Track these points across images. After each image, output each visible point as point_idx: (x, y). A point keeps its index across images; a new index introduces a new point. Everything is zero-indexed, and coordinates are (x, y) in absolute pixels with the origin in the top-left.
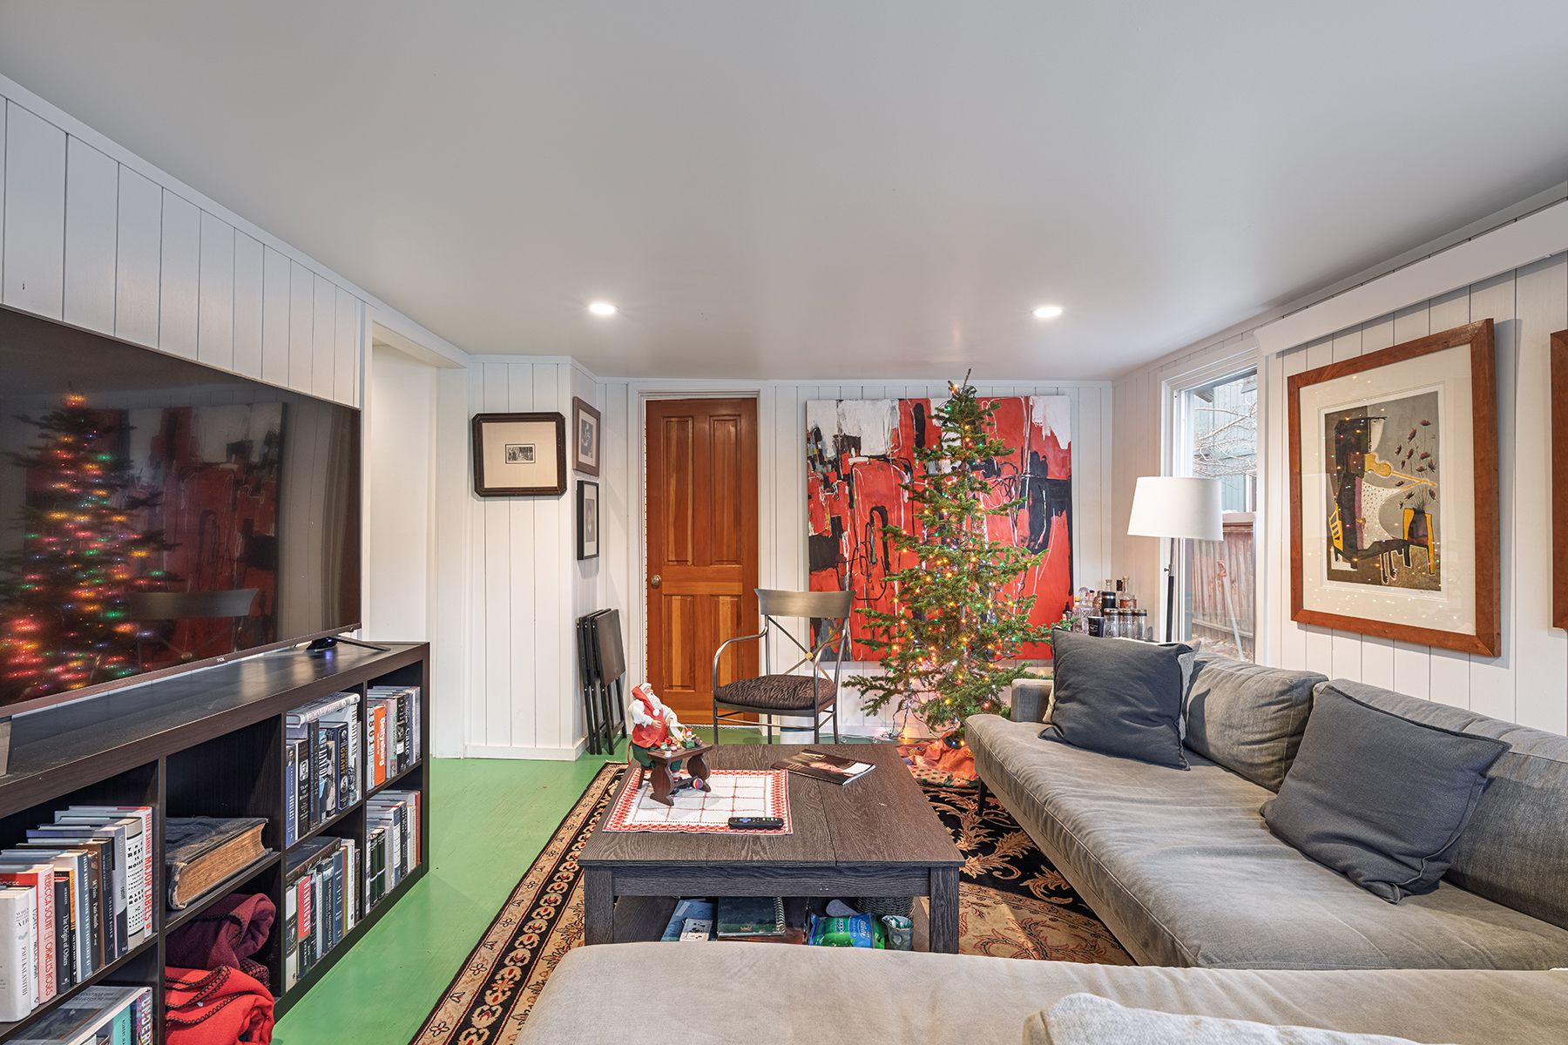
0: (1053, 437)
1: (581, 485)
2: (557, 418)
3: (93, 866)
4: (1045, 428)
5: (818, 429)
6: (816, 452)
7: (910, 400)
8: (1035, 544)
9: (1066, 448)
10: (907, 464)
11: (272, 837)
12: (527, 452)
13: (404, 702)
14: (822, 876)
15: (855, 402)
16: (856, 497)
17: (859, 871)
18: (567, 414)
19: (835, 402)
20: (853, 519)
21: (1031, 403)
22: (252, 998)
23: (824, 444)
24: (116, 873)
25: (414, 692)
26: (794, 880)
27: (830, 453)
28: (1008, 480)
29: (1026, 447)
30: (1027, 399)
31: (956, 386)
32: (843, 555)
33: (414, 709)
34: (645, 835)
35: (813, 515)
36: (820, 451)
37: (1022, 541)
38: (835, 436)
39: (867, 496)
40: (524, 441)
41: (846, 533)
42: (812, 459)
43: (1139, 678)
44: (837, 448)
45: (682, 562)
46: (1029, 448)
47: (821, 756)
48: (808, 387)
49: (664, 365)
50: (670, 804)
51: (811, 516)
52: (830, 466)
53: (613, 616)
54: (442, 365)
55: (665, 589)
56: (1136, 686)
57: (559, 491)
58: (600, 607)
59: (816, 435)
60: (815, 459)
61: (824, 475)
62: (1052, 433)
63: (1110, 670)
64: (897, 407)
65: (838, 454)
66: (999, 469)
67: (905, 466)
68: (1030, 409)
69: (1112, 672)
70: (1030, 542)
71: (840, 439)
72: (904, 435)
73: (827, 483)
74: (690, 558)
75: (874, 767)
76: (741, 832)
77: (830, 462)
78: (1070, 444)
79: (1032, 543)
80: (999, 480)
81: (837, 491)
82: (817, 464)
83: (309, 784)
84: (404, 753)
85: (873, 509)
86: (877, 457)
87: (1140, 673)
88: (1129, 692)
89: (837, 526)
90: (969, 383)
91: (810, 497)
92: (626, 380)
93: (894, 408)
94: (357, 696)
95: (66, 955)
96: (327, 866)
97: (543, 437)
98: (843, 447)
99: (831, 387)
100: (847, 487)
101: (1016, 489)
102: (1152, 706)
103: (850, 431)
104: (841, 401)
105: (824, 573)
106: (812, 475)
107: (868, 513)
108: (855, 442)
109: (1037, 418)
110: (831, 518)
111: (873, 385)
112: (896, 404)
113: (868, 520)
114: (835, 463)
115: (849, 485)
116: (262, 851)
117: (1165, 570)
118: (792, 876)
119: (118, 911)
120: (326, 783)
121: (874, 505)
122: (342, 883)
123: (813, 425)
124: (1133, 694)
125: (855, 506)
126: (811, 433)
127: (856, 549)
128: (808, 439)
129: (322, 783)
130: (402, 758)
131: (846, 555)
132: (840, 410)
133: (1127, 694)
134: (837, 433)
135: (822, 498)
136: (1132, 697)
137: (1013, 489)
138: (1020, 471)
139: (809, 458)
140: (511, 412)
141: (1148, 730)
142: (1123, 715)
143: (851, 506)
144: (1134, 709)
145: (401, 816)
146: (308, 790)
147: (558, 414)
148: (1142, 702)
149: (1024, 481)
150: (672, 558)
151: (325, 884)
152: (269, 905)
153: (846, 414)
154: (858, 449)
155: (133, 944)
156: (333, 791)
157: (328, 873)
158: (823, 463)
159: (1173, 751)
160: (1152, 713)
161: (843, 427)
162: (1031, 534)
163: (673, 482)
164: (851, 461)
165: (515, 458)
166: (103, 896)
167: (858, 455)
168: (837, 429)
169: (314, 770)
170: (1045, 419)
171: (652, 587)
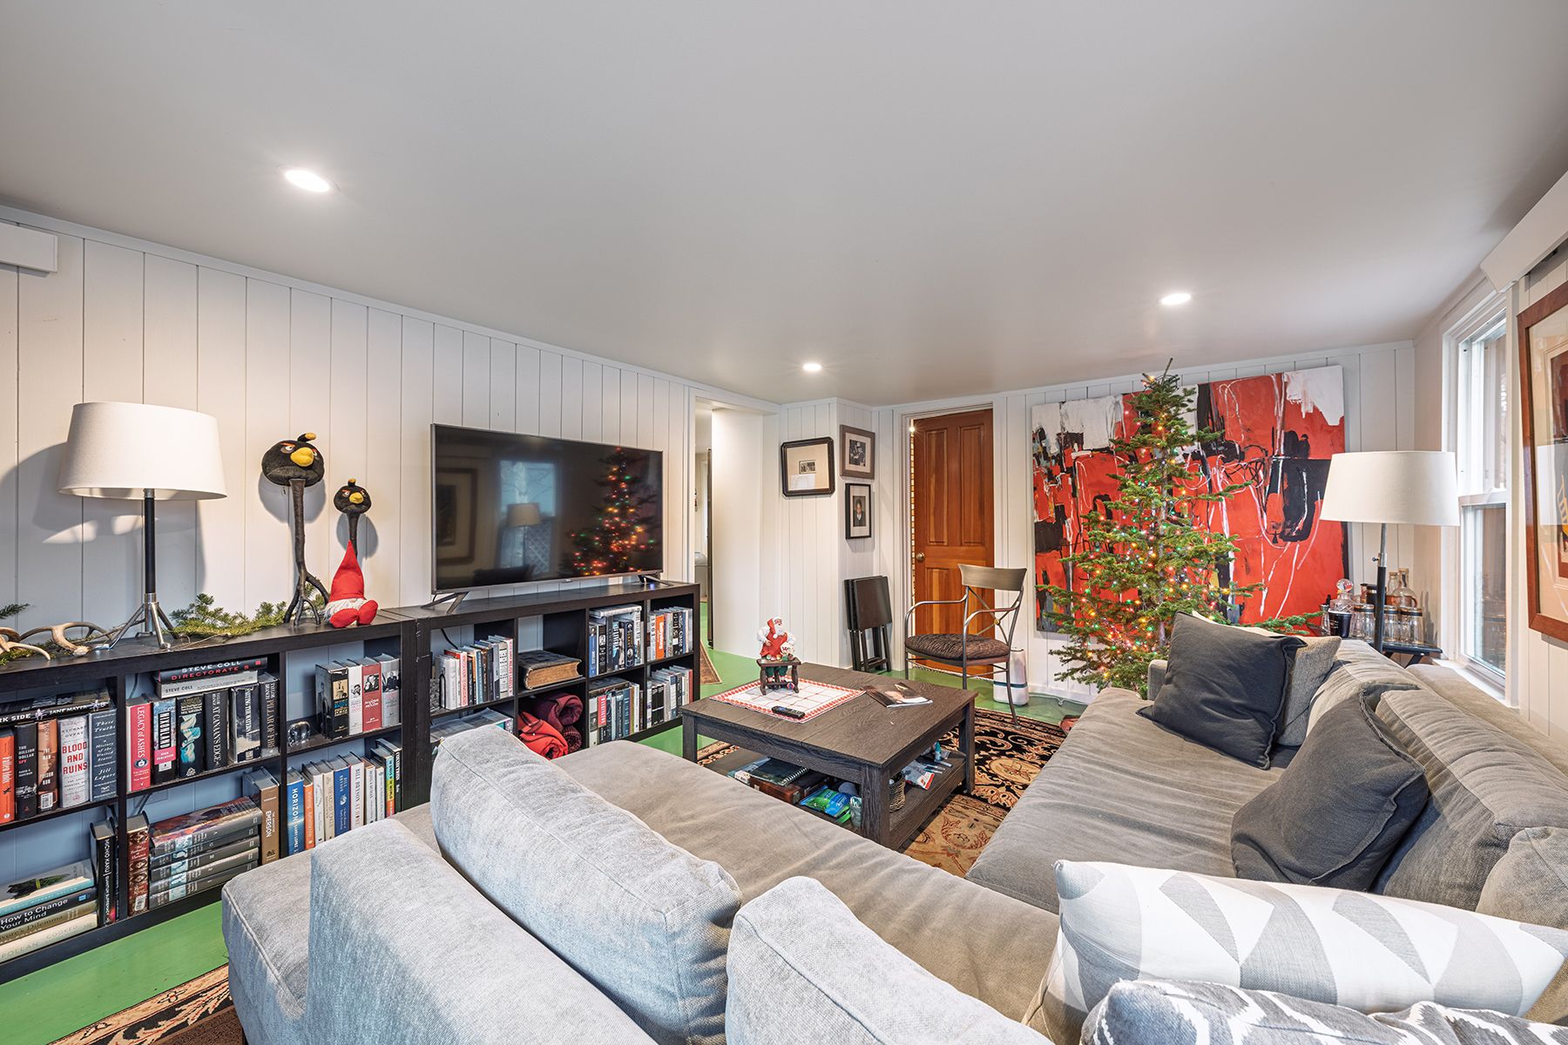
0: (1316, 415)
1: (848, 486)
2: (828, 441)
3: (484, 657)
4: (1306, 404)
5: (1042, 429)
6: (1041, 450)
7: (1134, 393)
8: (1292, 531)
9: (1337, 423)
10: (1132, 454)
11: (583, 669)
12: (811, 465)
13: (678, 616)
14: (798, 752)
15: (1077, 402)
16: (1079, 487)
17: (819, 754)
18: (836, 438)
19: (1058, 404)
20: (1076, 507)
21: (1285, 380)
22: (551, 738)
23: (1048, 442)
24: (495, 663)
25: (687, 612)
26: (783, 750)
27: (1054, 450)
28: (1254, 464)
29: (1278, 427)
30: (1279, 376)
31: (1152, 378)
32: (1066, 539)
33: (687, 621)
34: (745, 709)
35: (1040, 505)
36: (1045, 448)
37: (1274, 527)
38: (1059, 435)
39: (1089, 486)
40: (810, 459)
41: (1069, 519)
42: (1037, 456)
43: (1229, 667)
44: (1060, 445)
45: (939, 542)
46: (1282, 428)
47: (904, 688)
48: (1036, 393)
49: (923, 393)
50: (764, 694)
51: (1036, 505)
52: (1053, 461)
53: (883, 581)
54: (765, 414)
55: (928, 563)
56: (1225, 675)
57: (829, 491)
58: (875, 574)
59: (1041, 435)
60: (1041, 455)
61: (1048, 469)
62: (1315, 409)
63: (1203, 656)
64: (1121, 402)
65: (1061, 449)
66: (1242, 453)
67: (1130, 456)
68: (1283, 386)
69: (1204, 658)
70: (1284, 528)
71: (1062, 436)
72: (1128, 427)
73: (1051, 477)
74: (945, 540)
75: (931, 701)
76: (777, 716)
77: (1053, 457)
78: (1342, 420)
79: (1288, 530)
80: (1243, 464)
81: (1060, 483)
82: (1042, 460)
83: (606, 648)
84: (678, 645)
85: (1095, 498)
86: (1101, 450)
87: (1232, 662)
88: (1216, 680)
89: (1061, 513)
90: (1171, 373)
91: (1035, 489)
92: (892, 407)
93: (1117, 403)
94: (640, 607)
95: (471, 691)
96: (619, 694)
97: (819, 454)
98: (1066, 443)
99: (1057, 391)
100: (1070, 479)
101: (1265, 473)
102: (1239, 696)
103: (1073, 428)
104: (1063, 403)
105: (1048, 554)
106: (1037, 470)
107: (1091, 501)
108: (1078, 438)
109: (1293, 394)
110: (1055, 507)
111: (1097, 385)
112: (1120, 399)
113: (1091, 508)
114: (1059, 458)
115: (1072, 476)
116: (577, 675)
117: (1375, 560)
118: (782, 747)
119: (495, 680)
120: (618, 651)
121: (1097, 494)
122: (630, 705)
123: (1038, 426)
124: (1220, 682)
125: (1078, 495)
126: (1036, 434)
127: (1080, 534)
128: (1034, 439)
129: (615, 649)
130: (676, 648)
131: (1070, 539)
132: (1063, 410)
133: (1214, 682)
134: (1060, 432)
135: (1046, 489)
136: (1219, 685)
137: (1261, 472)
138: (1270, 453)
139: (1034, 455)
140: (803, 439)
141: (1229, 720)
142: (1206, 702)
143: (1074, 495)
144: (1218, 697)
145: (677, 681)
146: (605, 651)
147: (829, 438)
148: (1228, 692)
149: (1275, 465)
150: (932, 539)
151: (617, 703)
152: (579, 702)
153: (1069, 415)
154: (1081, 443)
155: (502, 696)
156: (622, 655)
157: (619, 697)
158: (1047, 458)
159: (1252, 747)
160: (1238, 705)
161: (1066, 426)
162: (1287, 519)
163: (933, 480)
164: (1074, 455)
165: (805, 471)
166: (488, 671)
167: (1081, 449)
168: (1060, 427)
169: (610, 641)
170: (1305, 394)
171: (918, 563)
